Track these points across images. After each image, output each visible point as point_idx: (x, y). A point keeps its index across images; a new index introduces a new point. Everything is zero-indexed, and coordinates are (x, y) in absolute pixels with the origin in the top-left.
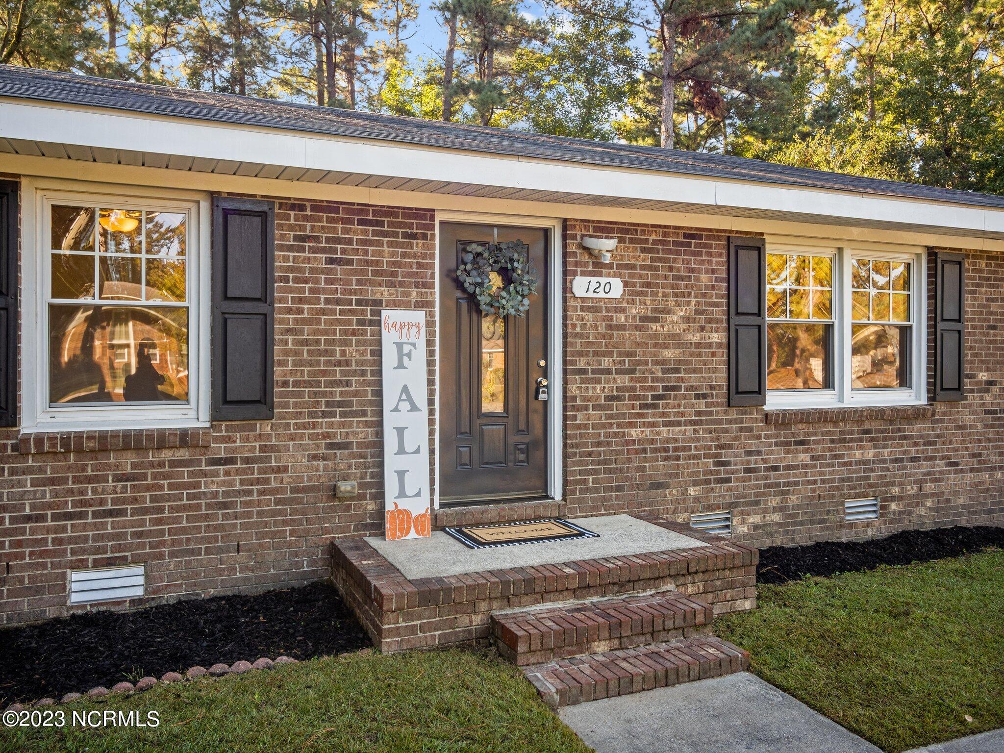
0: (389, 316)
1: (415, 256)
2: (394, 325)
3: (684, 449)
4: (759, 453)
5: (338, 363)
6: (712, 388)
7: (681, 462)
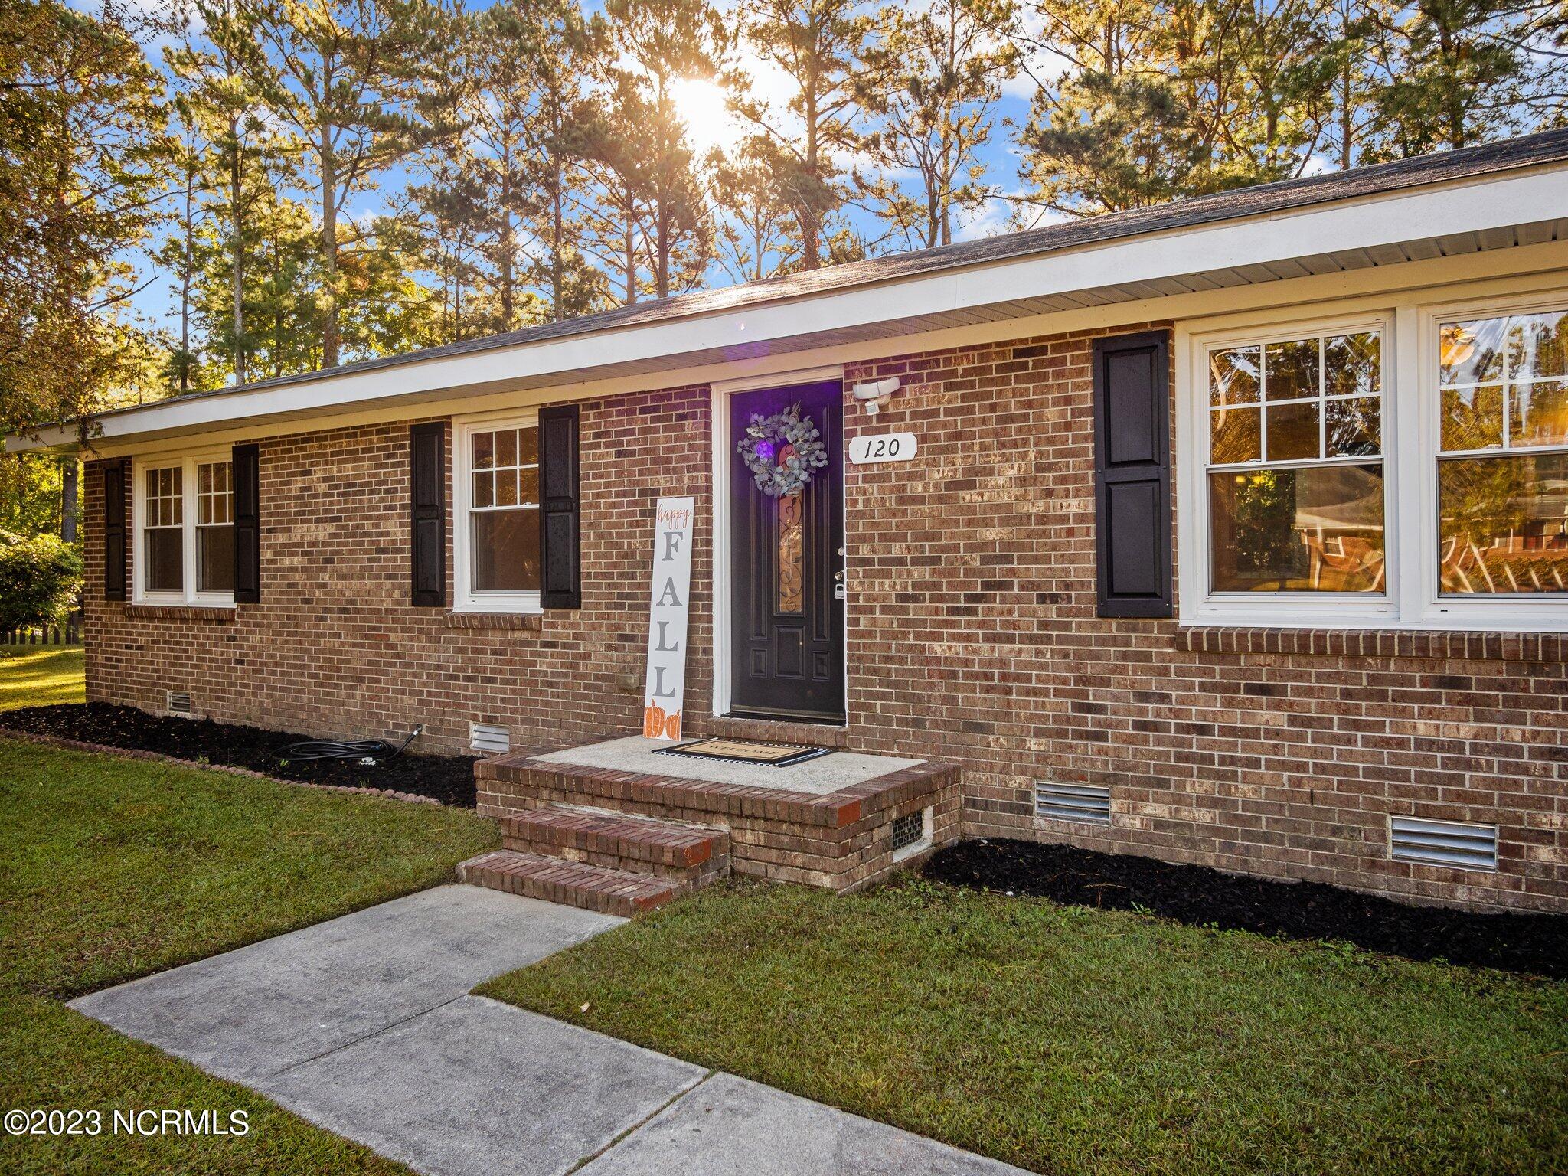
0: (664, 504)
1: (685, 438)
2: (666, 515)
3: (1017, 678)
4: (1164, 698)
5: (626, 556)
6: (1068, 586)
7: (1014, 697)
